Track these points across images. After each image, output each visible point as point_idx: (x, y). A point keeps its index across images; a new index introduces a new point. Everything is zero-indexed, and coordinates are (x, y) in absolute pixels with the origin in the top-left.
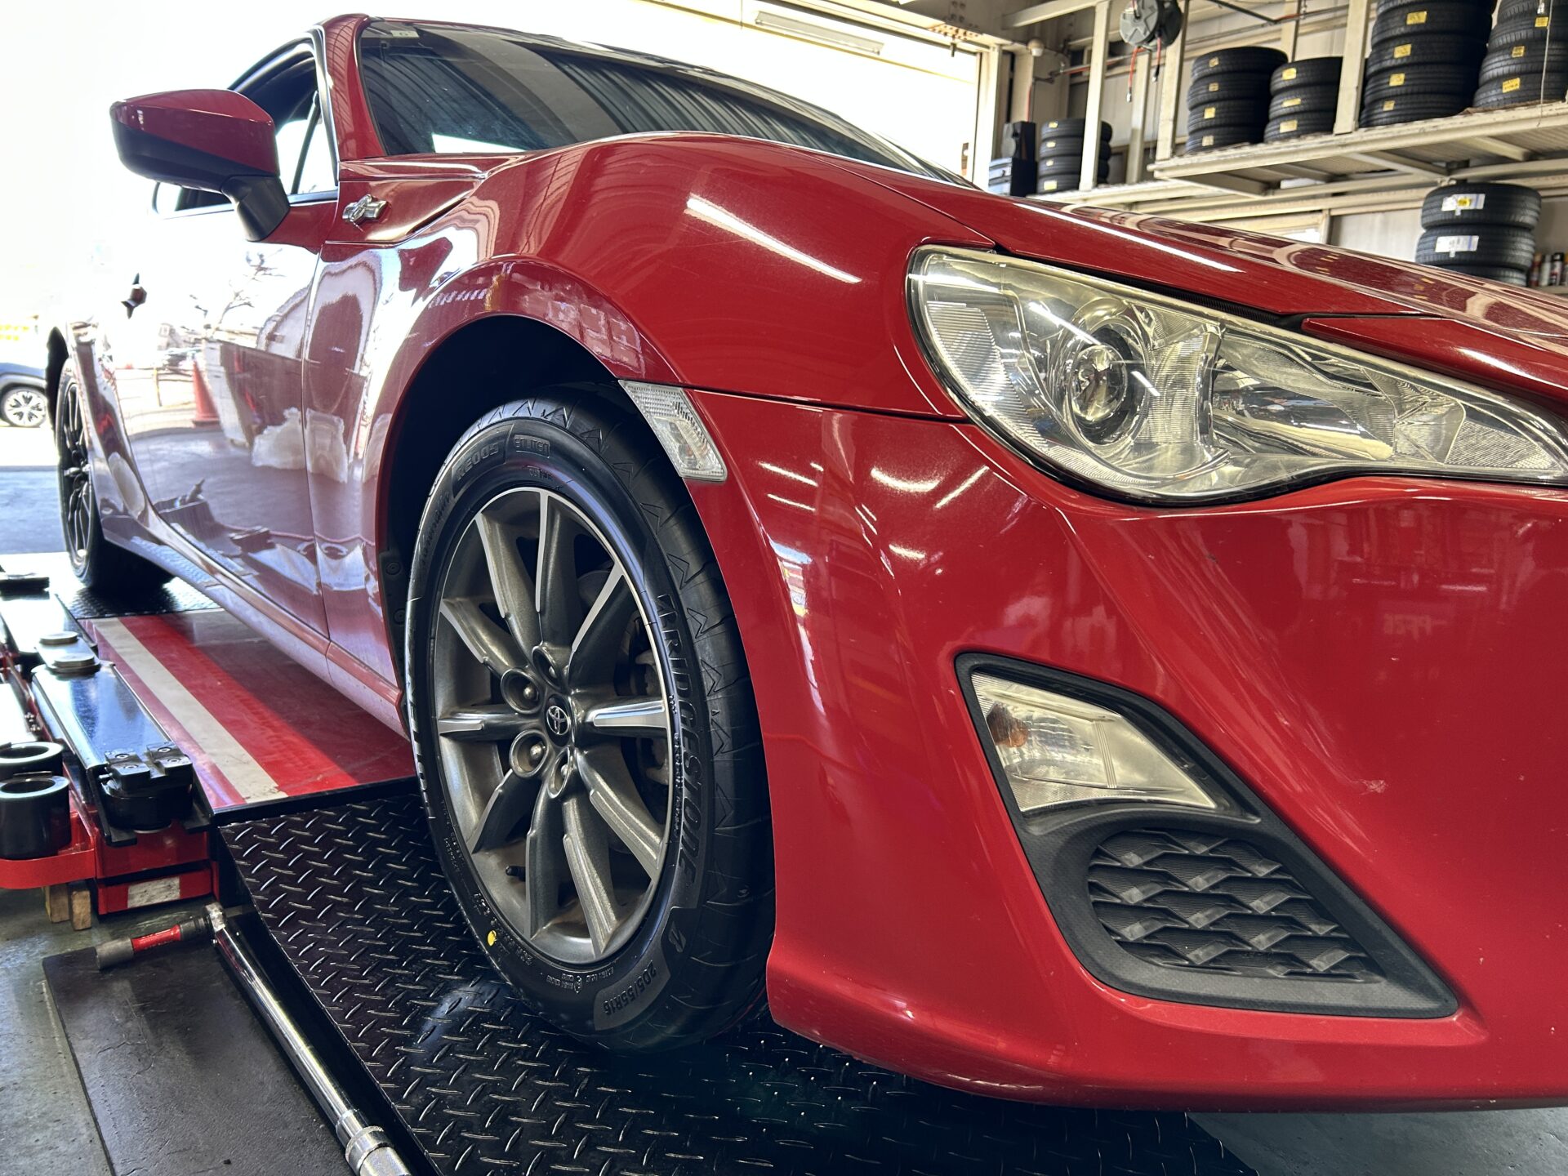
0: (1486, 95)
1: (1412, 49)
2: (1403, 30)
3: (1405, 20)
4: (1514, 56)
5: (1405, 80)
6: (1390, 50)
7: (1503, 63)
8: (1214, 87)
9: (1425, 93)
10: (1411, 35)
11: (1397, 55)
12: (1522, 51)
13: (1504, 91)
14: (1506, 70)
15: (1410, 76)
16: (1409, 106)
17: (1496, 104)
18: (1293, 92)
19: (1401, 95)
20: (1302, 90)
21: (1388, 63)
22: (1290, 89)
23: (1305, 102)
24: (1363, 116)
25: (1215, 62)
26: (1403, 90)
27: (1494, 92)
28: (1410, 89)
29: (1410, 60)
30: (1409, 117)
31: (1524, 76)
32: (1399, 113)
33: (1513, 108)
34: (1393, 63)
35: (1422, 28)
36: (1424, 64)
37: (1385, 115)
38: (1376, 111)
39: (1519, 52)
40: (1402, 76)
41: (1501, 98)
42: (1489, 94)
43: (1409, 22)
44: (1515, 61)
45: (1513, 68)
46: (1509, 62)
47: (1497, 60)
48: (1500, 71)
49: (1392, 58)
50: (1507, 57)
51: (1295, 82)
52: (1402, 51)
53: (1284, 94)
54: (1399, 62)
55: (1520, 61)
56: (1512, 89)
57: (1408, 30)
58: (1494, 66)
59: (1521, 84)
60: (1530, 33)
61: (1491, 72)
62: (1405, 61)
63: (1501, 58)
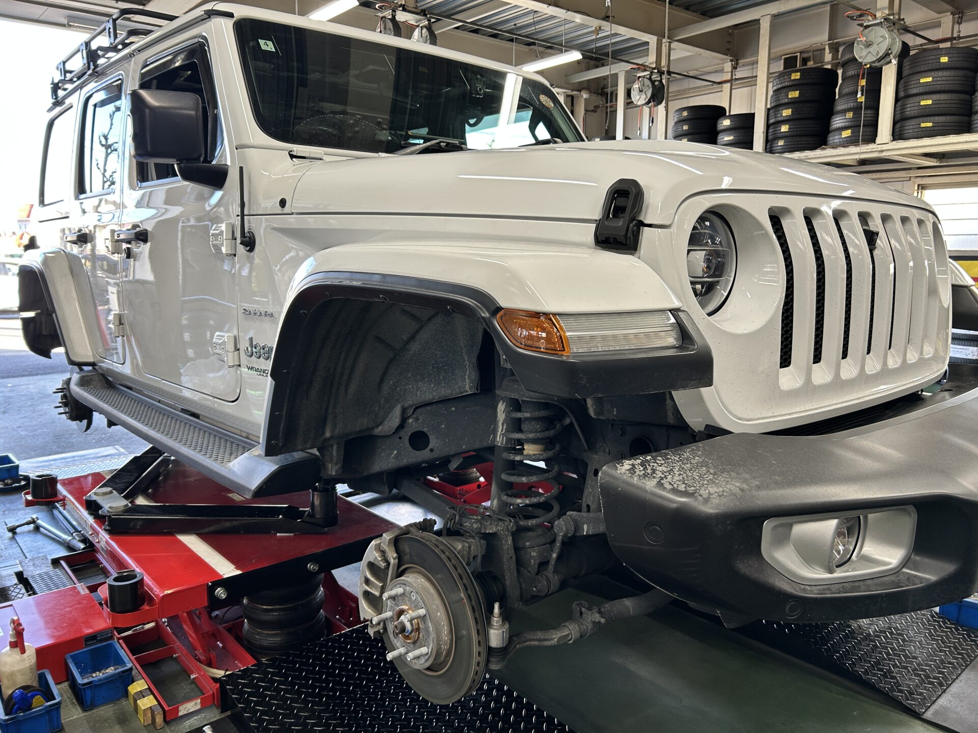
0: (833, 138)
1: (792, 111)
2: (786, 100)
3: (788, 95)
4: (847, 117)
5: (789, 129)
6: (781, 112)
7: (842, 121)
8: (685, 127)
9: (800, 136)
10: (792, 103)
11: (784, 115)
12: (852, 115)
13: (843, 137)
14: (843, 125)
15: (791, 127)
16: (792, 143)
17: (838, 144)
18: (729, 132)
19: (787, 137)
20: (734, 132)
21: (779, 119)
22: (727, 130)
23: (736, 138)
24: (768, 147)
25: (685, 114)
26: (789, 134)
27: (837, 137)
28: (792, 133)
29: (791, 117)
30: (792, 149)
31: (853, 128)
32: (786, 147)
33: (847, 146)
34: (782, 118)
35: (797, 100)
36: (799, 119)
37: (779, 148)
38: (774, 145)
39: (850, 115)
40: (787, 126)
41: (841, 140)
42: (835, 138)
43: (790, 97)
44: (848, 120)
45: (847, 124)
46: (845, 120)
47: (838, 119)
48: (840, 125)
49: (782, 116)
50: (844, 117)
51: (730, 127)
52: (787, 113)
53: (725, 133)
54: (785, 118)
55: (850, 120)
56: (847, 136)
57: (790, 101)
58: (837, 122)
59: (852, 133)
60: (855, 104)
61: (835, 126)
62: (788, 117)
63: (841, 118)
